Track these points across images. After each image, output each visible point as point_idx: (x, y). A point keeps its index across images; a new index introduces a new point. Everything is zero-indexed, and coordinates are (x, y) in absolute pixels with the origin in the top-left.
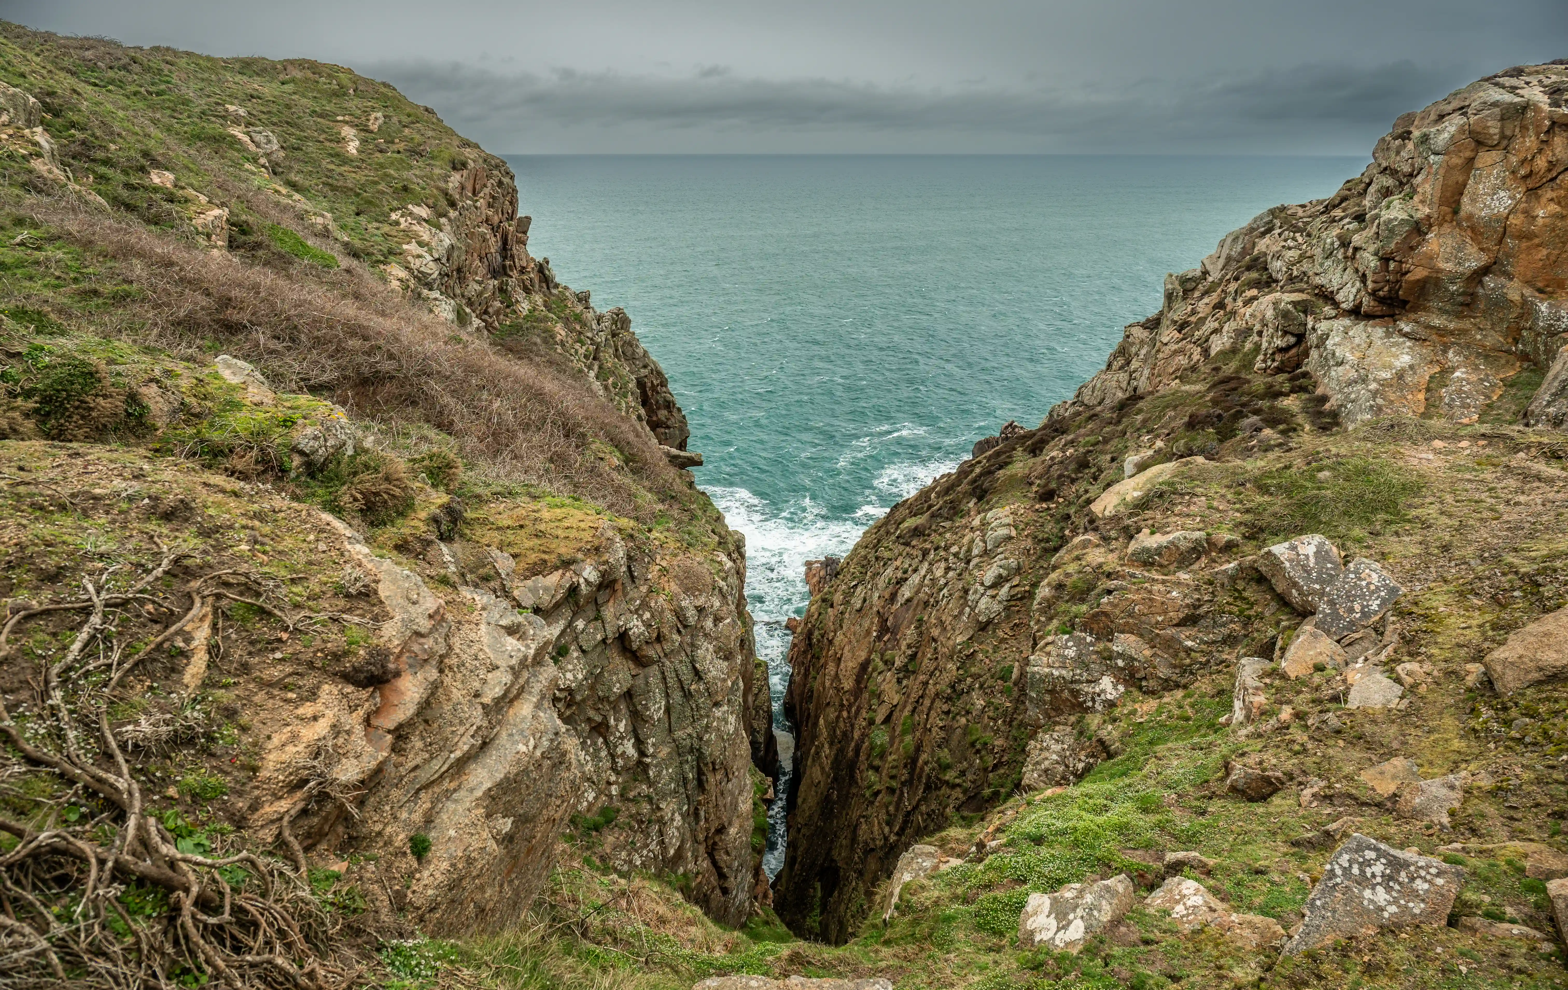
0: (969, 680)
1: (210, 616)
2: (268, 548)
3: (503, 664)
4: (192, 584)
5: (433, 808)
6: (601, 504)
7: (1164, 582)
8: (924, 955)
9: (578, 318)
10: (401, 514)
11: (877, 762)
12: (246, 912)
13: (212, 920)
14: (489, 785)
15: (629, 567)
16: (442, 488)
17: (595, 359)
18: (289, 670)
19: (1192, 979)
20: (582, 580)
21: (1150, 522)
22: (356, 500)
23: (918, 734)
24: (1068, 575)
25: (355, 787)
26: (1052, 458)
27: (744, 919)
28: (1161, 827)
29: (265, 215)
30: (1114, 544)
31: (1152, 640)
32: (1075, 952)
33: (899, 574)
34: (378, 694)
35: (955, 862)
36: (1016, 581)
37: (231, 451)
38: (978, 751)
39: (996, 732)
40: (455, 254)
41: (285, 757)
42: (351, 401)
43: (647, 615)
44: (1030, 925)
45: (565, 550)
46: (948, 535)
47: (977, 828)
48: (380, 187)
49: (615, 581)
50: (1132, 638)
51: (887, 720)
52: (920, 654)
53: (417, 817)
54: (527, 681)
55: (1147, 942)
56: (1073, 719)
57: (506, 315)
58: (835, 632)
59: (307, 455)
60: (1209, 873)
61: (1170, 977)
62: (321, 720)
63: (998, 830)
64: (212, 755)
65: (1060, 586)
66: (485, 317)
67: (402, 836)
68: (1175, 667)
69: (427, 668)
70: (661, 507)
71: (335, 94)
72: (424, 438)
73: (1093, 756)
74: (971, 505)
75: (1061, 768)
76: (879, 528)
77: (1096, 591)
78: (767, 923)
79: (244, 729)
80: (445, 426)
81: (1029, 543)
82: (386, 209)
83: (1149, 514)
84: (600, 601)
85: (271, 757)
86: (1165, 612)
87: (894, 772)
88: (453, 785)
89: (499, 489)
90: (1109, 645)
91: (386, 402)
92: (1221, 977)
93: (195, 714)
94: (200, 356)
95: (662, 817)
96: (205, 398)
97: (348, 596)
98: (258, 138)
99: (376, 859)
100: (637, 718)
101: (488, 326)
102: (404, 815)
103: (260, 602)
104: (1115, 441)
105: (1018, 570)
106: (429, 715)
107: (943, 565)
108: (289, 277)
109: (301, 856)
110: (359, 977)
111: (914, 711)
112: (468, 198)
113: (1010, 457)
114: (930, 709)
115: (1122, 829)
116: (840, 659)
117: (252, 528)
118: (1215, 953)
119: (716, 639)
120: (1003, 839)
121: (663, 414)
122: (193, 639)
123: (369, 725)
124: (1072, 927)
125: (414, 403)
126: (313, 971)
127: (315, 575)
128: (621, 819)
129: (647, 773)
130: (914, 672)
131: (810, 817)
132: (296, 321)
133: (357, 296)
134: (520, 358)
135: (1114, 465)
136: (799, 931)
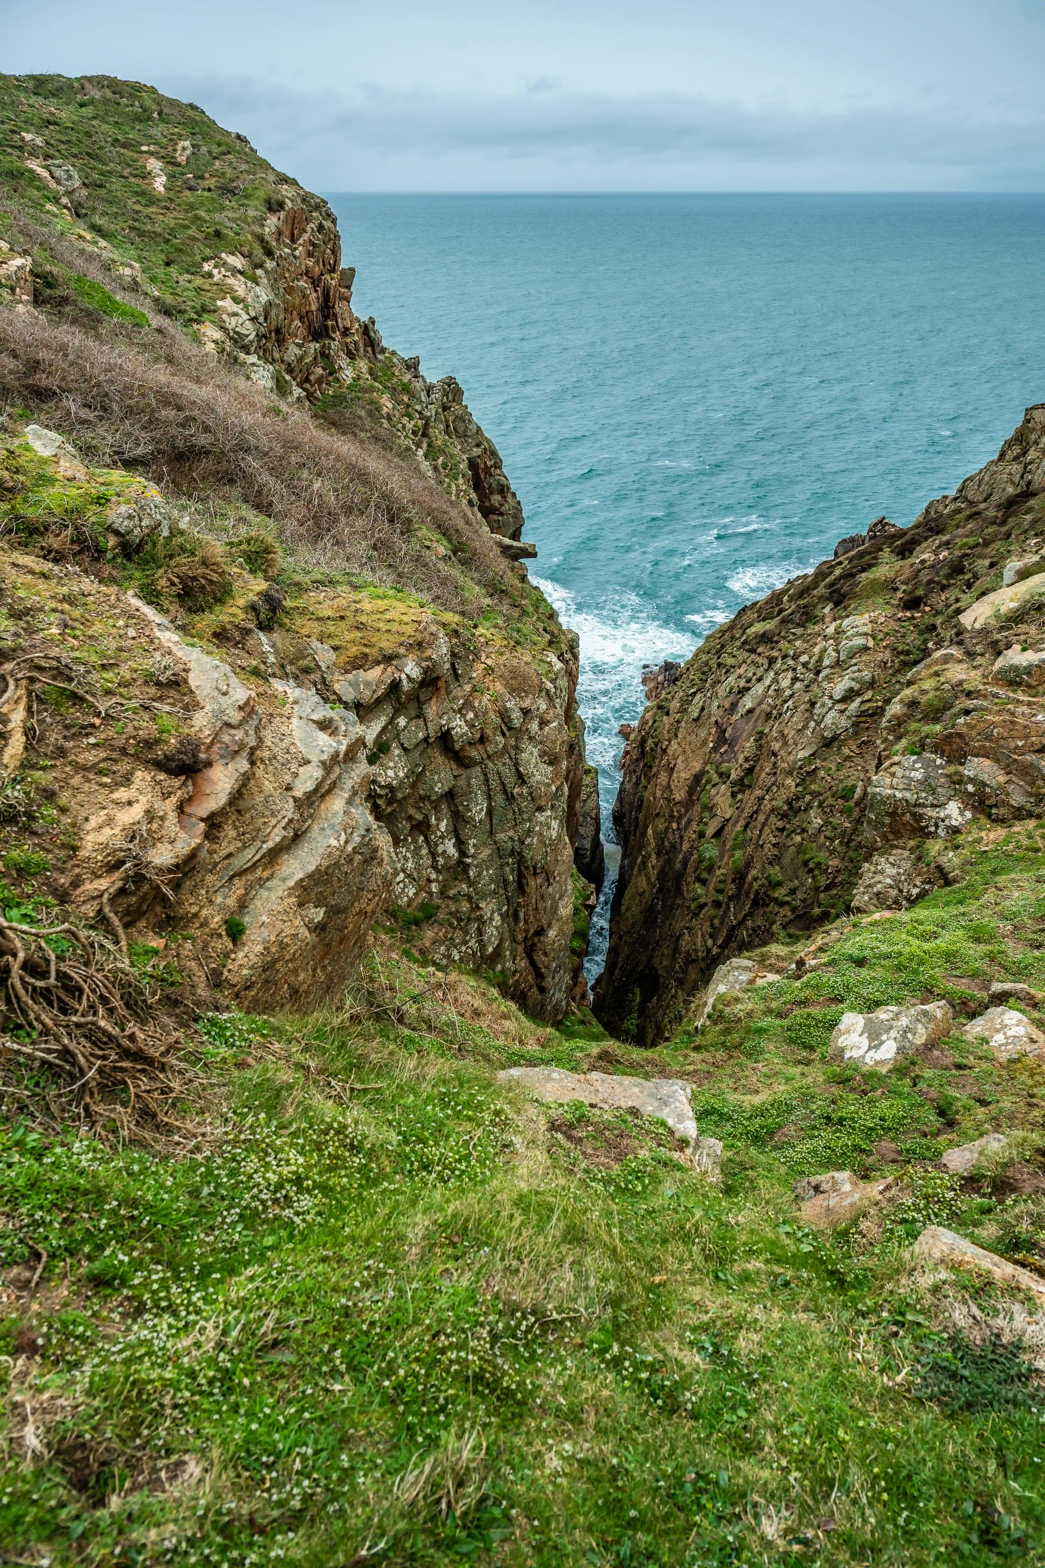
0: (808, 798)
1: (25, 699)
2: (78, 633)
3: (315, 759)
4: (5, 666)
5: (246, 894)
6: (426, 597)
7: (1029, 704)
8: (732, 1062)
9: (406, 389)
10: (220, 601)
11: (705, 875)
12: (71, 978)
13: (40, 984)
14: (301, 875)
15: (453, 665)
16: (260, 574)
17: (424, 435)
18: (103, 755)
19: (1001, 1105)
20: (403, 676)
21: (1023, 637)
22: (173, 584)
23: (749, 849)
24: (924, 692)
25: (170, 871)
26: (923, 562)
27: (560, 1017)
28: (991, 957)
29: (70, 265)
30: (979, 660)
31: (1008, 766)
32: (884, 1071)
33: (742, 683)
34: (190, 783)
35: (772, 977)
36: (868, 695)
37: (46, 529)
38: (811, 871)
39: (831, 853)
40: (273, 312)
41: (102, 839)
42: (166, 478)
43: (471, 715)
44: (842, 1041)
45: (387, 644)
46: (798, 643)
47: (799, 947)
48: (190, 232)
49: (438, 678)
50: (987, 762)
51: (718, 834)
52: (758, 768)
53: (231, 902)
54: (339, 777)
55: (959, 1067)
56: (912, 843)
57: (329, 384)
58: (670, 741)
59: (123, 536)
60: (1035, 1006)
61: (979, 1101)
62: (135, 805)
63: (821, 949)
64: (34, 833)
65: (913, 704)
66: (307, 386)
67: (217, 919)
68: (1031, 795)
69: (238, 759)
70: (487, 601)
71: (137, 119)
72: (242, 520)
73: (930, 882)
74: (827, 610)
75: (894, 893)
76: (723, 633)
77: (953, 711)
78: (582, 1022)
79: (63, 810)
80: (263, 507)
81: (887, 655)
82: (198, 258)
83: (1023, 628)
84: (422, 698)
85: (89, 837)
86: (1027, 737)
87: (721, 886)
88: (266, 874)
89: (319, 577)
90: (961, 768)
91: (204, 479)
92: (1031, 1105)
93: (16, 794)
94: (10, 425)
95: (482, 916)
96: (17, 472)
97: (158, 684)
98: (58, 173)
99: (194, 939)
100: (459, 818)
101: (310, 396)
102: (219, 900)
103: (72, 686)
104: (997, 545)
105: (872, 684)
106: (242, 805)
107: (790, 675)
108: (98, 336)
109: (120, 931)
110: (176, 1042)
111: (746, 826)
112: (286, 245)
113: (875, 558)
114: (764, 825)
115: (949, 956)
116: (672, 769)
117: (62, 612)
118: (1030, 1082)
119: (541, 742)
120: (824, 958)
121: (496, 499)
122: (9, 721)
123: (182, 812)
124: (884, 1047)
125: (231, 481)
126: (133, 1034)
127: (124, 662)
128: (441, 916)
129: (467, 874)
130: (750, 786)
131: (633, 924)
132: (106, 387)
133: (170, 360)
134: (344, 433)
135: (993, 571)
136: (614, 1031)
